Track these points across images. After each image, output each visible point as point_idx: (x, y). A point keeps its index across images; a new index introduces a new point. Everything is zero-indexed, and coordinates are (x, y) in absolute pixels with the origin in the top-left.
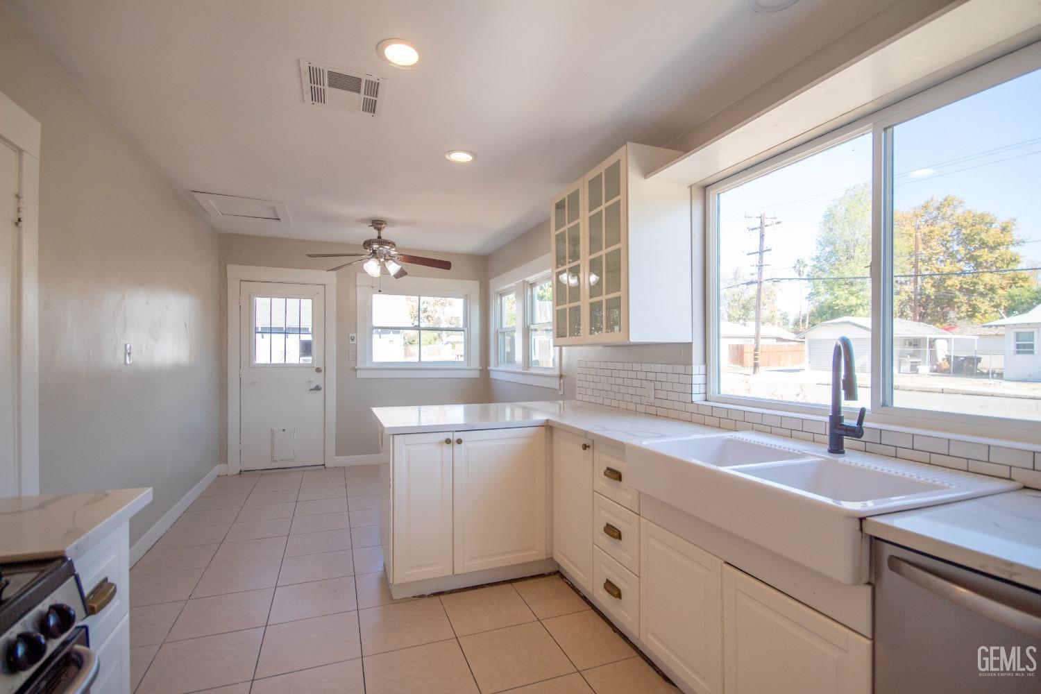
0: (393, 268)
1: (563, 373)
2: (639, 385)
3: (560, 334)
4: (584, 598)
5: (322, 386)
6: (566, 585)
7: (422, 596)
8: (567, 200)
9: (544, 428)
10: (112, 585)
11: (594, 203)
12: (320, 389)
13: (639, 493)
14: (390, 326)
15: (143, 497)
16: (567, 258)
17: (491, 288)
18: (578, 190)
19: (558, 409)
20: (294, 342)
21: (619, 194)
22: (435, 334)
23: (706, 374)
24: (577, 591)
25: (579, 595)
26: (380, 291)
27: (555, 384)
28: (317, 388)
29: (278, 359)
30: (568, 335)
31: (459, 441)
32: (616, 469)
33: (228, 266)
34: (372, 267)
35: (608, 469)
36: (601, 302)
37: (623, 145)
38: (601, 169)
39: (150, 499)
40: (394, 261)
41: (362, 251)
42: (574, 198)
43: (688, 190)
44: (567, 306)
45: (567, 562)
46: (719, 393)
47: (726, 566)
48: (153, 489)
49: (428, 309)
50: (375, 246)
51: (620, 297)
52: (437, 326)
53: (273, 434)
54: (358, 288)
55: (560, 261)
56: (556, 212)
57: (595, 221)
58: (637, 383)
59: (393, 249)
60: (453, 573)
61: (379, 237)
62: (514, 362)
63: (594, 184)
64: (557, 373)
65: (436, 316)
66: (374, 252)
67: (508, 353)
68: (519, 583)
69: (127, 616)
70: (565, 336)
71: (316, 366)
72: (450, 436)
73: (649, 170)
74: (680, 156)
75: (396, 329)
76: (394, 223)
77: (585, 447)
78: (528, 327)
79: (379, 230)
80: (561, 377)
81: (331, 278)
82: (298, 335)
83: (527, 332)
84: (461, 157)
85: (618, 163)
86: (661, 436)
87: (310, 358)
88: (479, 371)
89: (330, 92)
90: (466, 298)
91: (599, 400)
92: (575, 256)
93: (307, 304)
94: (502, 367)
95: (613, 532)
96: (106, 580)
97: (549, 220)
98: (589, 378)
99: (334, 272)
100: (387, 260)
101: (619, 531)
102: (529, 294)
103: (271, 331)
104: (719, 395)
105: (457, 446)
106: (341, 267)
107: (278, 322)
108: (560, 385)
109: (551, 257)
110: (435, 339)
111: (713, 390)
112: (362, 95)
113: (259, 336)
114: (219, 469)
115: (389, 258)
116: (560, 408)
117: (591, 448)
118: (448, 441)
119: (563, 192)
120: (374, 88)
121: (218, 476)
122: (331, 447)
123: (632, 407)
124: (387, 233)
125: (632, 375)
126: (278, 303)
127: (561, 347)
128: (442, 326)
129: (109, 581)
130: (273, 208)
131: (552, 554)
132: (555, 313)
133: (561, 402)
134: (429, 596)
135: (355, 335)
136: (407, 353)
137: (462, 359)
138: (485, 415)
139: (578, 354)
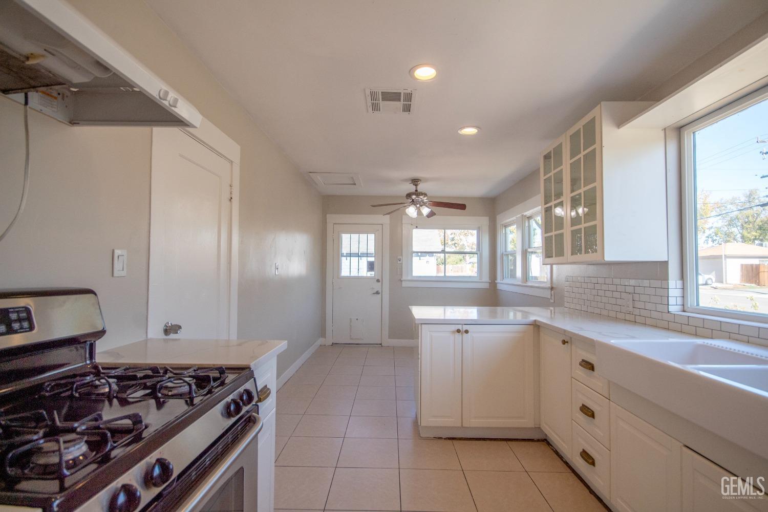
0: (426, 211)
1: (554, 286)
2: (619, 297)
3: (548, 254)
4: (566, 463)
5: (380, 292)
6: (552, 451)
7: (440, 438)
8: (552, 152)
9: (532, 326)
10: (269, 389)
11: (574, 152)
12: (379, 293)
13: (609, 381)
14: (425, 251)
15: (282, 345)
16: (553, 197)
17: (498, 221)
18: (561, 144)
19: (549, 313)
20: (364, 262)
21: (595, 143)
22: (461, 256)
23: (683, 289)
24: (561, 458)
25: (562, 460)
26: (417, 227)
27: (547, 294)
28: (377, 293)
29: (354, 273)
30: (554, 256)
31: (467, 332)
32: (590, 361)
33: (327, 215)
34: (412, 211)
35: (583, 361)
36: (581, 229)
37: (598, 104)
38: (580, 125)
39: (286, 347)
40: (426, 206)
41: (405, 200)
42: (558, 151)
43: (662, 134)
44: (553, 233)
45: (553, 434)
46: (698, 304)
47: (685, 449)
48: (288, 342)
49: (456, 238)
50: (414, 197)
51: (596, 225)
52: (462, 251)
53: (351, 321)
54: (403, 225)
55: (547, 200)
56: (545, 162)
57: (575, 167)
58: (617, 295)
59: (426, 198)
60: (462, 425)
61: (416, 191)
62: (516, 278)
63: (575, 137)
64: (549, 285)
65: (461, 243)
66: (413, 201)
67: (511, 270)
68: (513, 443)
69: (275, 409)
70: (552, 257)
71: (377, 278)
72: (460, 327)
73: (621, 121)
74: (653, 105)
75: (431, 253)
76: (426, 180)
77: (564, 342)
78: (526, 250)
79: (416, 185)
80: (552, 288)
81: (386, 219)
82: (366, 258)
83: (525, 254)
84: (470, 131)
85: (593, 120)
86: (633, 338)
87: (373, 273)
88: (488, 284)
89: (382, 104)
90: (479, 230)
91: (584, 308)
92: (559, 195)
93: (372, 237)
94: (506, 281)
95: (588, 412)
96: (266, 386)
97: (539, 169)
98: (575, 290)
99: (388, 216)
100: (421, 206)
101: (593, 411)
102: (527, 225)
103: (350, 255)
104: (697, 307)
105: (465, 335)
106: (392, 212)
107: (354, 250)
108: (551, 296)
109: (540, 197)
110: (461, 260)
111: (691, 302)
112: (402, 102)
113: (344, 259)
114: (320, 341)
115: (423, 204)
116: (551, 314)
117: (570, 345)
118: (458, 331)
119: (548, 146)
120: (409, 97)
121: (321, 345)
122: (386, 332)
123: (613, 314)
124: (421, 187)
125: (613, 288)
126: (355, 237)
127: (552, 265)
128: (465, 251)
129: (268, 387)
130: (352, 178)
131: (540, 425)
132: (544, 239)
133: (551, 308)
134: (445, 439)
135: (401, 257)
136: (438, 271)
137: (476, 275)
138: (493, 315)
139: (565, 271)
